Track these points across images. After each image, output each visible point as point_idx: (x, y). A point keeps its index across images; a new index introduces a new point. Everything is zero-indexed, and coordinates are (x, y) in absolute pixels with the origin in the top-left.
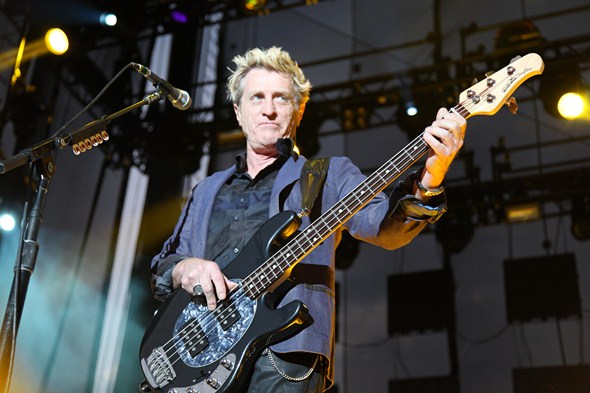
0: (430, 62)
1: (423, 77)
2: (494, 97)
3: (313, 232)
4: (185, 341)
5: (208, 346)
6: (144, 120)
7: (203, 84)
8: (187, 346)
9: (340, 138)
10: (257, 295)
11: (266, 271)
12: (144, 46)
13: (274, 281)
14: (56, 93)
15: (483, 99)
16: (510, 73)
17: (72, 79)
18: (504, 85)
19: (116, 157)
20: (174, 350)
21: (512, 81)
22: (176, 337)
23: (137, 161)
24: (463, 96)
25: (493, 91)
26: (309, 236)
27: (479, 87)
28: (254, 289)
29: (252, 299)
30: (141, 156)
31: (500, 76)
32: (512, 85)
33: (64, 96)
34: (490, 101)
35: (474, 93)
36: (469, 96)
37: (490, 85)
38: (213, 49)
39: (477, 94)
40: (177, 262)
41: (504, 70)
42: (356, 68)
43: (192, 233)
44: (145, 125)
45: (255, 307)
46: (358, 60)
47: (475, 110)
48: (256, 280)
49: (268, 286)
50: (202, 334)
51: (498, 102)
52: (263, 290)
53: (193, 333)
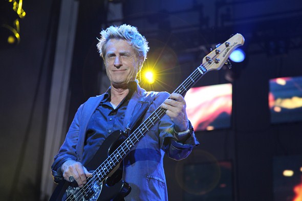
2: (219, 60)
3: (130, 142)
10: (102, 179)
11: (107, 165)
13: (110, 170)
15: (213, 62)
16: (227, 46)
18: (224, 53)
21: (228, 50)
24: (204, 60)
25: (218, 57)
26: (127, 144)
27: (212, 54)
28: (100, 176)
29: (100, 181)
31: (221, 47)
32: (228, 53)
34: (217, 62)
35: (209, 58)
36: (207, 60)
37: (217, 53)
41: (224, 44)
45: (101, 186)
47: (209, 67)
48: (102, 171)
49: (107, 173)
51: (220, 63)
52: (105, 176)
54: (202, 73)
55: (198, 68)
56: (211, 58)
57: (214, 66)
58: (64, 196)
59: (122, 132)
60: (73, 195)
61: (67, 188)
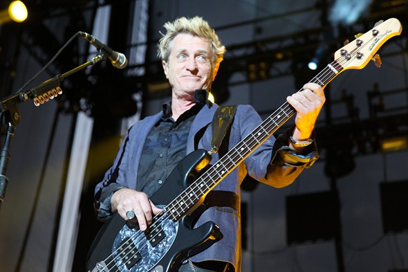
0: (318, 25)
1: (312, 37)
2: (362, 55)
3: (221, 166)
4: (122, 256)
5: (140, 259)
6: (90, 74)
7: (136, 45)
8: (124, 260)
9: (246, 87)
10: (178, 218)
11: (185, 199)
12: (88, 15)
13: (191, 206)
14: (17, 53)
15: (354, 57)
16: (375, 35)
17: (31, 41)
18: (370, 44)
19: (67, 105)
20: (114, 263)
21: (377, 41)
22: (115, 252)
23: (84, 107)
24: (337, 55)
25: (362, 50)
26: (218, 170)
27: (350, 47)
28: (175, 213)
29: (174, 221)
30: (88, 103)
31: (366, 37)
32: (376, 45)
33: (24, 55)
34: (359, 58)
35: (346, 52)
36: (343, 54)
37: (359, 45)
38: (144, 16)
39: (349, 52)
40: (114, 192)
41: (370, 33)
42: (259, 31)
43: (127, 166)
44: (90, 78)
45: (177, 227)
46: (259, 24)
47: (347, 65)
48: (177, 206)
49: (187, 210)
50: (136, 250)
51: (365, 59)
52: (182, 216)
53: (128, 250)
54: (336, 72)
55: (329, 65)
57: (354, 63)
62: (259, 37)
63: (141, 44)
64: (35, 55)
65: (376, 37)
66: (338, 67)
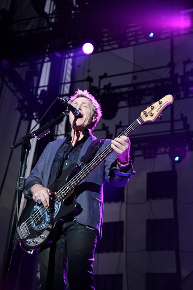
2: (153, 114)
3: (83, 173)
4: (33, 219)
5: (42, 221)
6: (39, 99)
7: (65, 83)
8: (34, 221)
10: (61, 200)
11: (65, 190)
13: (67, 194)
15: (149, 115)
16: (160, 103)
18: (157, 109)
19: (26, 115)
20: (30, 222)
21: (161, 107)
22: (31, 217)
23: (35, 117)
24: (142, 114)
25: (153, 112)
26: (81, 175)
27: (148, 110)
28: (59, 198)
29: (59, 202)
30: (37, 115)
31: (156, 105)
32: (160, 109)
34: (152, 116)
35: (146, 112)
36: (144, 114)
37: (152, 109)
38: (70, 66)
40: (33, 185)
41: (158, 103)
42: (135, 78)
44: (39, 101)
45: (60, 205)
46: (135, 74)
47: (145, 119)
48: (60, 194)
49: (65, 196)
50: (40, 216)
51: (155, 116)
52: (63, 198)
53: (37, 216)
54: (140, 123)
55: (137, 120)
56: (148, 112)
57: (150, 119)
58: (32, 211)
59: (78, 165)
60: (38, 211)
61: (35, 205)
62: (135, 82)
63: (68, 83)
64: (9, 87)
65: (161, 105)
66: (141, 120)
